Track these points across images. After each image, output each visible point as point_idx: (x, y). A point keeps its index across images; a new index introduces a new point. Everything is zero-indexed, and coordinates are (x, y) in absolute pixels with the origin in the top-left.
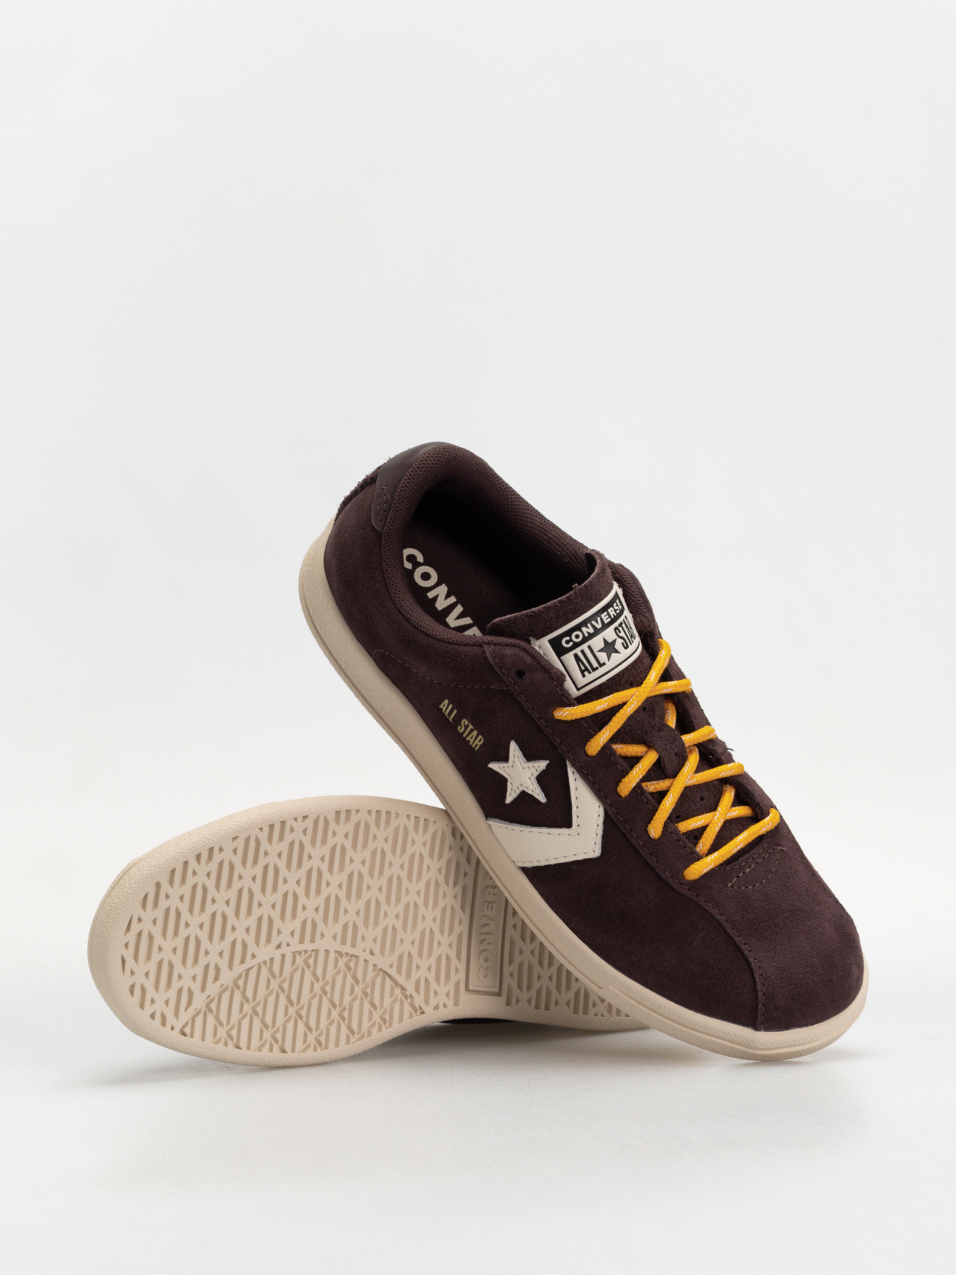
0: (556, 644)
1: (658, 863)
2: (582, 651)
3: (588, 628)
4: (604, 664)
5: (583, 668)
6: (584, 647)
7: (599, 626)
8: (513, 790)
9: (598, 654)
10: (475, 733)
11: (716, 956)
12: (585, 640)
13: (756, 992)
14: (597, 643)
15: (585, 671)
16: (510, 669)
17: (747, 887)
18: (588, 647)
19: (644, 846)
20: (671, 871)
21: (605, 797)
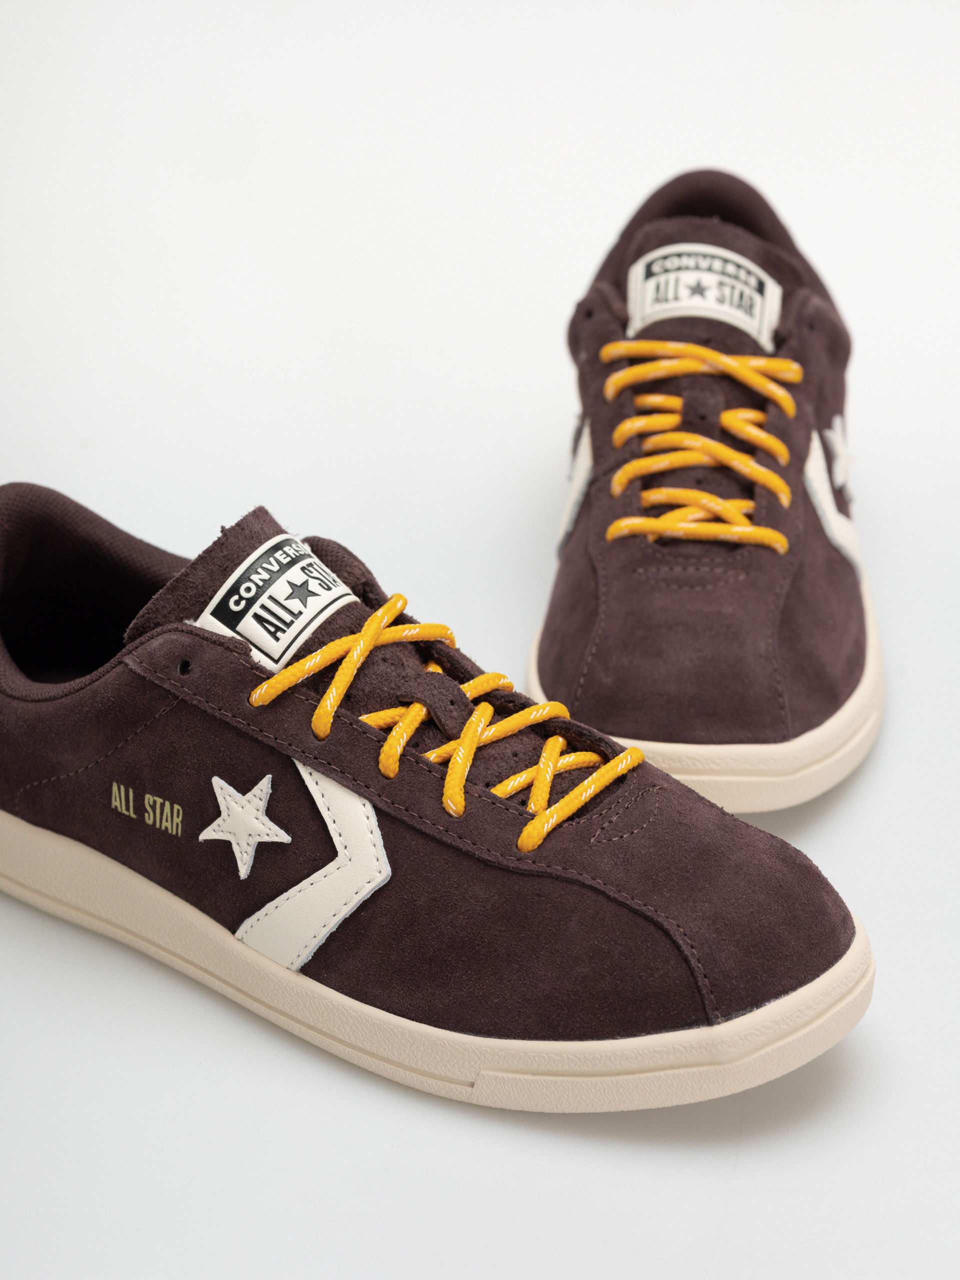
0: (222, 614)
1: (475, 845)
2: (263, 607)
3: (259, 573)
4: (301, 613)
5: (272, 629)
6: (264, 600)
7: (276, 568)
8: (243, 852)
9: (287, 604)
10: (167, 804)
11: (609, 937)
12: (261, 590)
13: (686, 960)
14: (280, 589)
15: (276, 632)
16: (168, 667)
17: (622, 837)
18: (268, 598)
19: (447, 831)
20: (498, 847)
21: (366, 787)
